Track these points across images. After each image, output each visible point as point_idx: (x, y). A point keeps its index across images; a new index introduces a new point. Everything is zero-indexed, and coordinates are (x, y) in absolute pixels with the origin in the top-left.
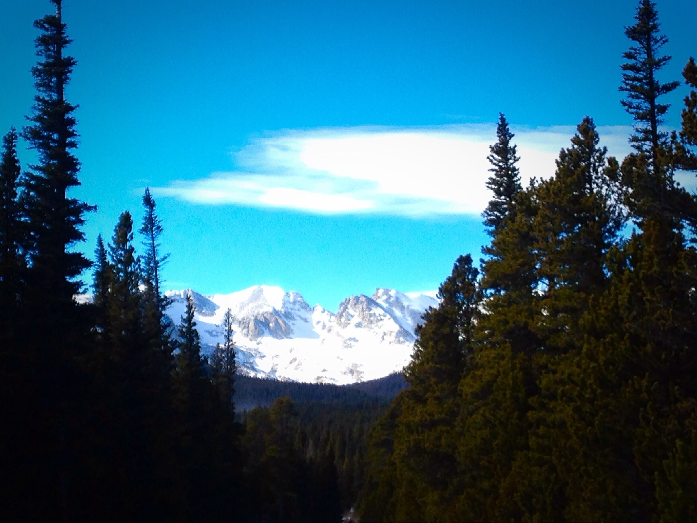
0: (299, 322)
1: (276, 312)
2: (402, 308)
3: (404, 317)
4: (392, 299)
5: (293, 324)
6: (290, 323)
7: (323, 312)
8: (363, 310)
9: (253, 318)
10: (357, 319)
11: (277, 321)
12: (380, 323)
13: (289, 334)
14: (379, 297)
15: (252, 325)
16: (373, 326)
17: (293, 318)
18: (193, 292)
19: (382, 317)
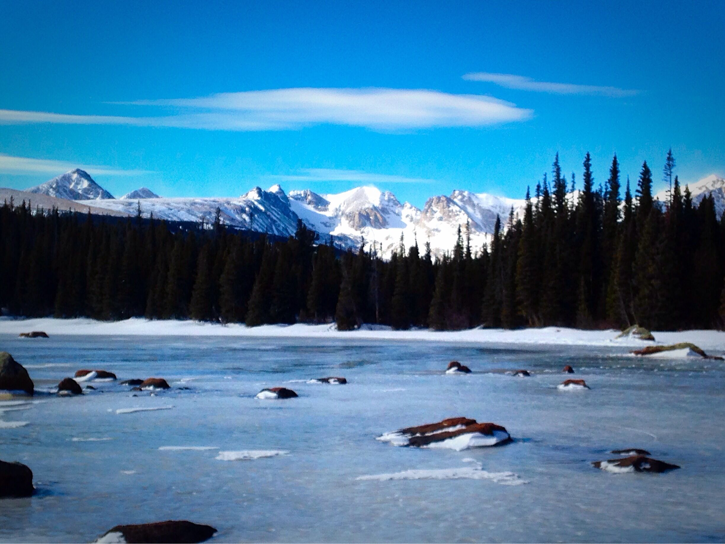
0: (392, 215)
1: (375, 208)
2: (473, 206)
3: (475, 212)
4: (466, 199)
5: (389, 218)
6: (386, 216)
7: (411, 208)
8: (443, 208)
9: (357, 213)
10: (438, 215)
11: (376, 216)
12: (457, 218)
13: (385, 225)
14: (455, 197)
15: (357, 218)
16: (451, 219)
17: (388, 213)
18: (311, 192)
19: (458, 213)
